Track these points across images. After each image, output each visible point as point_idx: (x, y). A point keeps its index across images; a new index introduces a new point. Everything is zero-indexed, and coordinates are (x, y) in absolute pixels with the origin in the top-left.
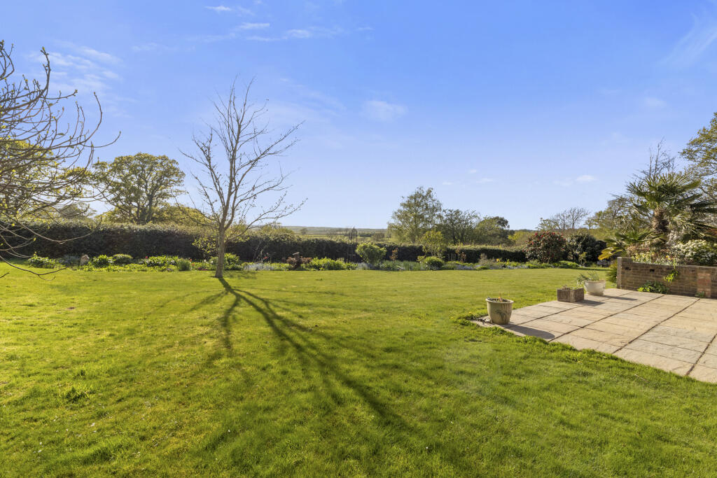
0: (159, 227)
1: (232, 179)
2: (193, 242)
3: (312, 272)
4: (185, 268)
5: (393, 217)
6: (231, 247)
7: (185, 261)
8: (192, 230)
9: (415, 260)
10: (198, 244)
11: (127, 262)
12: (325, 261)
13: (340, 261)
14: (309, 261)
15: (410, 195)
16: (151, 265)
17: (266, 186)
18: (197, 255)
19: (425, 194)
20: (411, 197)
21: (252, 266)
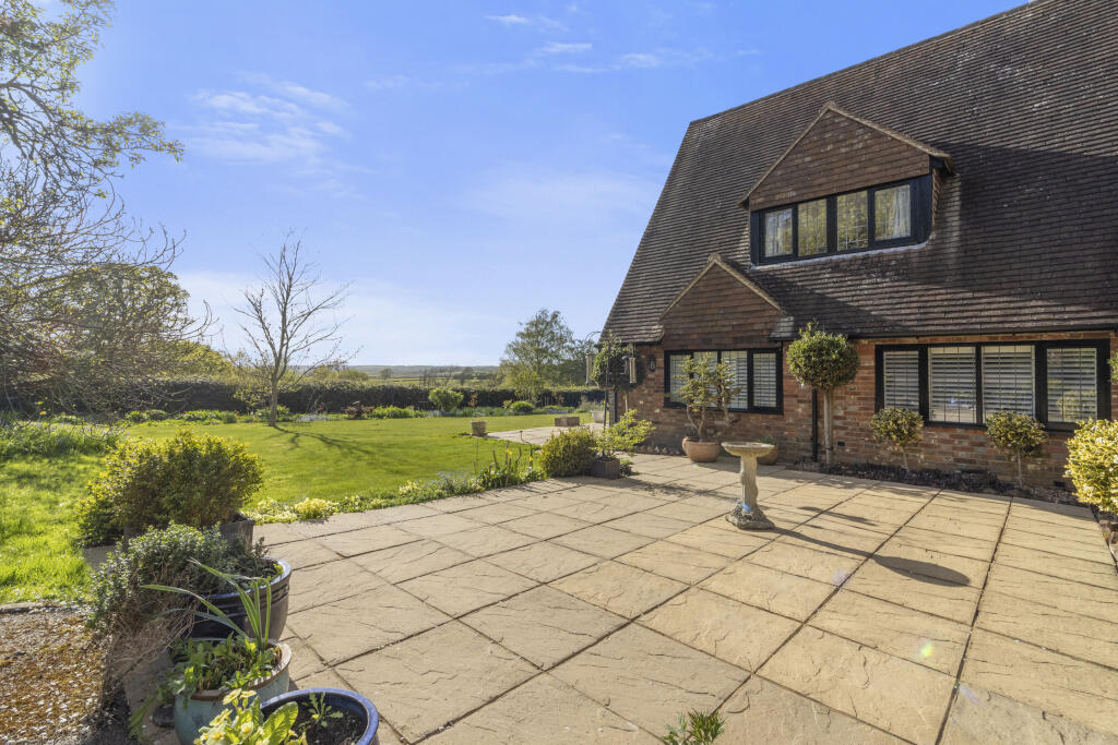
0: (190, 378)
1: (284, 331)
2: (234, 393)
3: (375, 421)
4: (231, 421)
5: (507, 352)
6: (283, 398)
7: (231, 414)
8: (233, 378)
9: (501, 405)
10: (239, 395)
11: (161, 418)
12: (391, 409)
13: (410, 410)
14: (371, 411)
15: (530, 320)
16: (189, 419)
17: (320, 335)
18: (243, 408)
19: (549, 319)
20: (532, 324)
21: (305, 417)
